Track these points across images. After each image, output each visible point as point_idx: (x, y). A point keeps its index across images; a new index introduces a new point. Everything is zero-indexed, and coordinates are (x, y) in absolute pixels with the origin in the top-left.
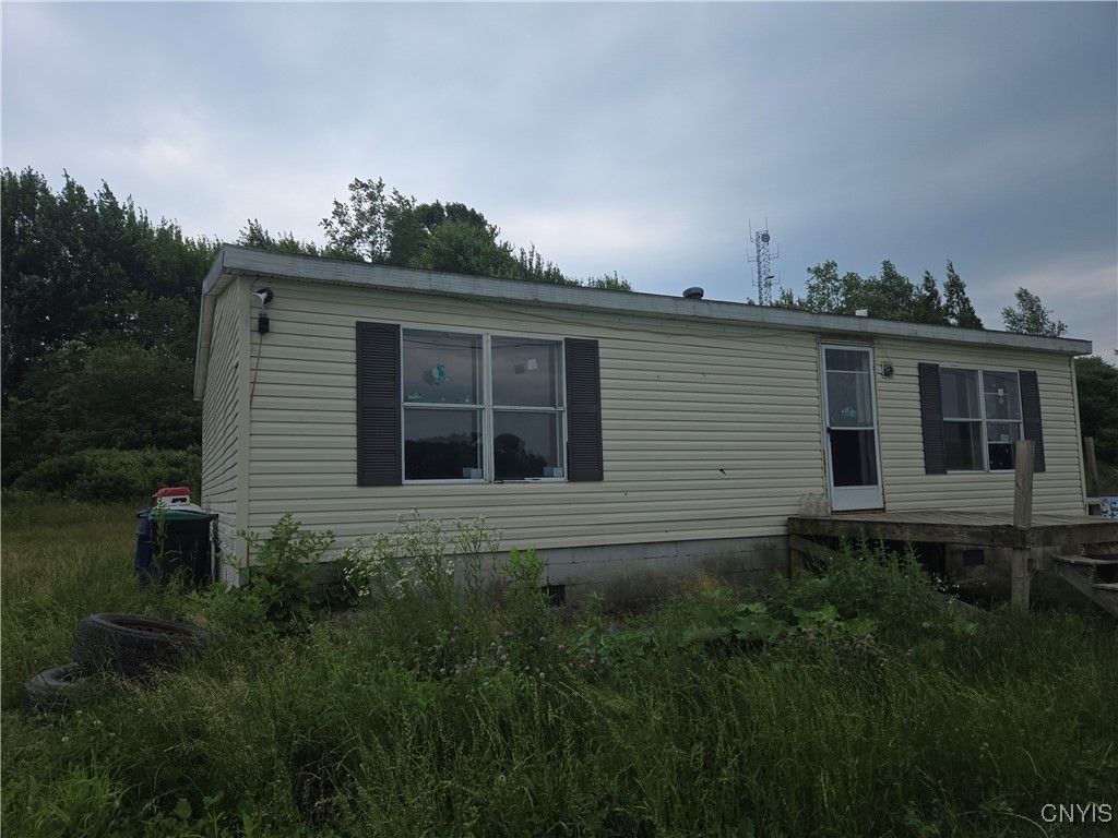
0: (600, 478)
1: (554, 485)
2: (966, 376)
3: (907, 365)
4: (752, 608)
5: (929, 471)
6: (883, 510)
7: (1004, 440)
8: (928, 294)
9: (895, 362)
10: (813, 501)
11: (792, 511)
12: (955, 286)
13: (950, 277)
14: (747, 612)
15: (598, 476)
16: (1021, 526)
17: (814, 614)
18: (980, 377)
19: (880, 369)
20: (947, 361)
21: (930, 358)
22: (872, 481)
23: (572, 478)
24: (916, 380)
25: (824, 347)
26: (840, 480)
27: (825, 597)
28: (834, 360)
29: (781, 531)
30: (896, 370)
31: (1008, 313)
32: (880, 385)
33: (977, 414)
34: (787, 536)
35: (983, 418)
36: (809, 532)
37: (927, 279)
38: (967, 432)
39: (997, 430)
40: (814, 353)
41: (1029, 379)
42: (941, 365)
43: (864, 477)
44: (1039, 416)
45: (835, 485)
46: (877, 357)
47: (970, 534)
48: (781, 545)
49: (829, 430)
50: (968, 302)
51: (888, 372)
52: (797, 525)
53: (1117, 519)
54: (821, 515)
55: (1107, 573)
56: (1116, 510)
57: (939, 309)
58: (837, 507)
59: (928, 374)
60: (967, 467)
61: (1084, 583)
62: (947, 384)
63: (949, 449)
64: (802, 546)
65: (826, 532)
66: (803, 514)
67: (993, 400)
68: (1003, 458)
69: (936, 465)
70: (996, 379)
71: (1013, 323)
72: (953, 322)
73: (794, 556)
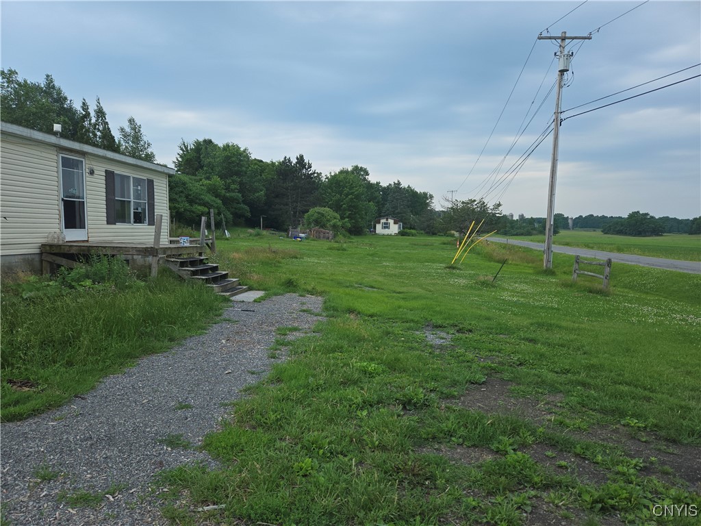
2: (125, 178)
3: (100, 170)
4: (51, 283)
5: (109, 222)
6: (87, 241)
7: (140, 210)
8: (84, 113)
9: (95, 168)
10: (56, 236)
11: (44, 241)
12: (100, 113)
13: (97, 106)
14: (48, 285)
16: (156, 247)
17: (82, 283)
18: (132, 179)
19: (88, 171)
20: (118, 170)
21: (111, 168)
22: (82, 226)
24: (104, 178)
25: (61, 155)
26: (67, 226)
27: (87, 276)
28: (66, 163)
29: (37, 251)
30: (96, 172)
32: (87, 178)
33: (129, 198)
34: (41, 254)
35: (132, 199)
37: (84, 104)
38: (124, 205)
39: (137, 205)
40: (55, 157)
41: (151, 183)
42: (115, 172)
43: (79, 224)
44: (154, 200)
45: (65, 228)
46: (87, 164)
47: (136, 250)
48: (37, 258)
49: (63, 200)
50: (108, 124)
51: (92, 173)
52: (48, 248)
53: (185, 245)
54: (61, 243)
55: (183, 264)
56: (185, 242)
57: (90, 124)
58: (67, 239)
59: (110, 176)
60: (125, 222)
61: (175, 268)
62: (117, 181)
63: (117, 213)
64: (50, 258)
65: (66, 252)
66: (50, 241)
67: (136, 191)
68: (139, 219)
69: (111, 221)
70: (138, 182)
71: (125, 136)
72: (99, 134)
73: (45, 264)
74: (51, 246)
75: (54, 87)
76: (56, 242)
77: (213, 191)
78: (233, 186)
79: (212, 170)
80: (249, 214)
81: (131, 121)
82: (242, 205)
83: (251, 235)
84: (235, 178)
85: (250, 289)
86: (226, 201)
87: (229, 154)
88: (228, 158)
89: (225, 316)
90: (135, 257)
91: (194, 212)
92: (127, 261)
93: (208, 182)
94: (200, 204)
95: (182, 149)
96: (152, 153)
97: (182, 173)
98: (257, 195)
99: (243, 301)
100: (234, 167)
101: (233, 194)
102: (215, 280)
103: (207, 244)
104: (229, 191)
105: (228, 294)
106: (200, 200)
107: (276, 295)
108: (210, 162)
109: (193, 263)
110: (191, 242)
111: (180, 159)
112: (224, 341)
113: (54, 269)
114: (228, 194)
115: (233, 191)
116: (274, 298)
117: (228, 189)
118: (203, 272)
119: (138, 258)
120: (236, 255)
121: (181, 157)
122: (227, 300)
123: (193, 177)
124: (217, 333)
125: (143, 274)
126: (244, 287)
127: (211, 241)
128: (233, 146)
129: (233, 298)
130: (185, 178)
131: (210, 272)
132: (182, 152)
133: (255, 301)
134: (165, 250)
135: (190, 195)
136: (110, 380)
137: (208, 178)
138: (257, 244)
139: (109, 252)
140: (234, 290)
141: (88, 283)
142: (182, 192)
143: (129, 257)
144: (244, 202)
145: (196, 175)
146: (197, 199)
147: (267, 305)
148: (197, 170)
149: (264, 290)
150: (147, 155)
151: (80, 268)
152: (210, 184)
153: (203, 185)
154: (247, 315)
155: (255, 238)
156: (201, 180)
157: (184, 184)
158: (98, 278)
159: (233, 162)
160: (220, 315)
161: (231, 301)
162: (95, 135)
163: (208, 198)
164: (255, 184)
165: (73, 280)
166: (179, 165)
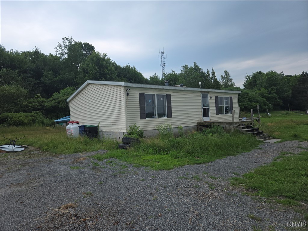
0: (172, 117)
1: (165, 119)
2: (222, 98)
3: (213, 98)
4: (201, 134)
5: (217, 114)
6: (210, 121)
7: (227, 108)
8: (208, 74)
9: (212, 96)
10: (201, 120)
11: (198, 121)
12: (213, 73)
13: (212, 71)
15: (171, 117)
16: (233, 122)
17: (209, 134)
18: (224, 98)
19: (210, 97)
20: (219, 95)
21: (217, 95)
22: (208, 116)
23: (168, 117)
26: (204, 116)
27: (211, 132)
28: (204, 96)
29: (196, 125)
31: (222, 76)
32: (210, 100)
34: (197, 126)
35: (224, 105)
36: (201, 125)
37: (208, 71)
38: (222, 107)
40: (201, 95)
41: (231, 98)
43: (207, 116)
46: (209, 95)
47: (226, 123)
48: (196, 127)
49: (203, 108)
50: (216, 77)
51: (211, 98)
52: (199, 124)
53: (244, 121)
54: (202, 122)
55: (243, 128)
56: (244, 119)
57: (210, 78)
58: (204, 121)
59: (217, 98)
60: (222, 113)
61: (240, 129)
62: (219, 99)
63: (219, 110)
64: (200, 127)
65: (204, 125)
66: (200, 122)
67: (226, 102)
68: (227, 112)
69: (217, 113)
70: (226, 98)
71: (222, 78)
72: (213, 81)
73: (198, 129)
74: (200, 123)
75: (197, 66)
76: (201, 122)
77: (262, 95)
78: (272, 92)
79: (261, 85)
80: (282, 104)
81: (225, 72)
82: (278, 100)
83: (283, 114)
84: (273, 87)
85: (274, 138)
86: (268, 99)
87: (270, 77)
88: (269, 78)
89: (260, 147)
90: (226, 126)
91: (252, 106)
92: (223, 127)
93: (259, 91)
94: (255, 102)
95: (247, 78)
96: (233, 83)
97: (247, 89)
98: (286, 94)
99: (269, 143)
100: (273, 82)
101: (272, 95)
102: (257, 134)
103: (256, 120)
104: (270, 94)
105: (262, 139)
106: (255, 100)
107: (287, 141)
108: (260, 82)
109: (248, 127)
110: (247, 119)
111: (246, 83)
112: (257, 155)
113: (201, 130)
114: (270, 96)
115: (273, 94)
116: (286, 142)
117: (270, 93)
118: (252, 131)
119: (227, 126)
120: (270, 124)
121: (246, 82)
122: (262, 142)
123: (252, 90)
124: (255, 152)
125: (229, 131)
126: (271, 137)
127: (258, 118)
128: (272, 72)
129: (265, 141)
130: (248, 91)
131: (255, 131)
132: (247, 80)
133: (275, 143)
134: (236, 123)
135: (250, 98)
136: (218, 160)
137: (259, 89)
138: (286, 118)
139: (217, 124)
140: (266, 138)
141: (211, 134)
142: (247, 97)
143: (224, 126)
144: (279, 98)
145: (253, 89)
146: (254, 100)
147: (281, 144)
148: (254, 86)
149: (281, 138)
150: (231, 84)
151: (208, 130)
152: (260, 92)
153: (257, 93)
154: (270, 147)
155: (286, 115)
156: (256, 91)
157: (248, 94)
158: (214, 133)
159: (272, 80)
160: (257, 147)
161: (264, 142)
162: (212, 82)
163: (259, 98)
164: (285, 88)
165: (207, 133)
166: (245, 85)
